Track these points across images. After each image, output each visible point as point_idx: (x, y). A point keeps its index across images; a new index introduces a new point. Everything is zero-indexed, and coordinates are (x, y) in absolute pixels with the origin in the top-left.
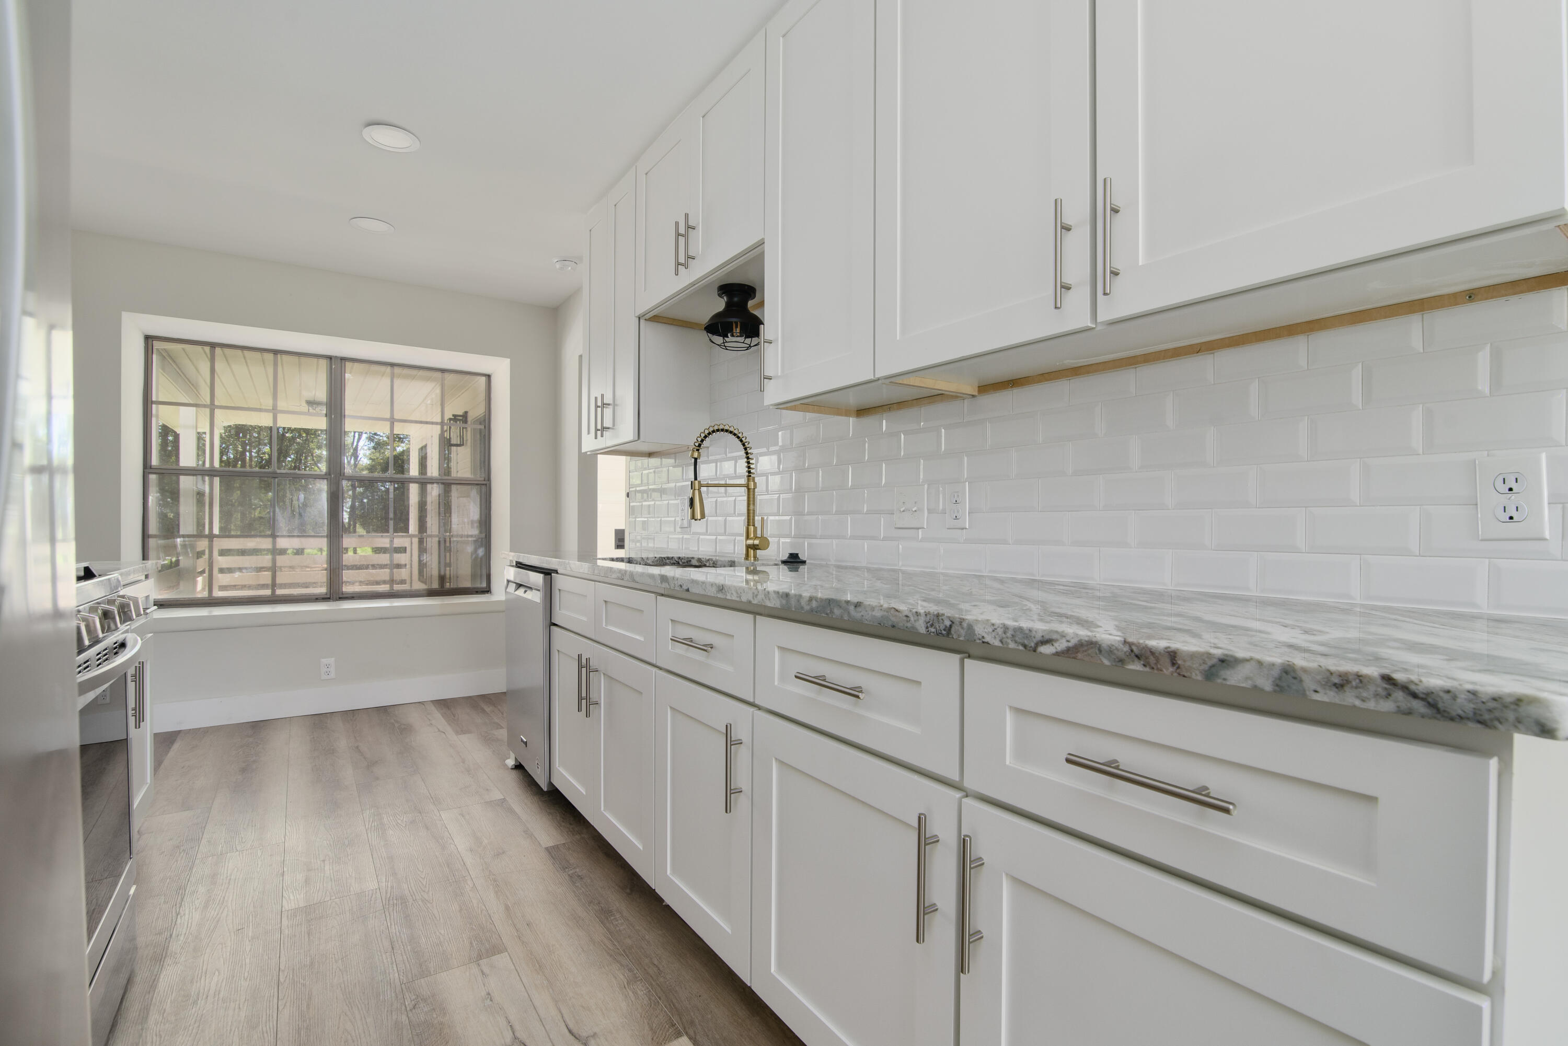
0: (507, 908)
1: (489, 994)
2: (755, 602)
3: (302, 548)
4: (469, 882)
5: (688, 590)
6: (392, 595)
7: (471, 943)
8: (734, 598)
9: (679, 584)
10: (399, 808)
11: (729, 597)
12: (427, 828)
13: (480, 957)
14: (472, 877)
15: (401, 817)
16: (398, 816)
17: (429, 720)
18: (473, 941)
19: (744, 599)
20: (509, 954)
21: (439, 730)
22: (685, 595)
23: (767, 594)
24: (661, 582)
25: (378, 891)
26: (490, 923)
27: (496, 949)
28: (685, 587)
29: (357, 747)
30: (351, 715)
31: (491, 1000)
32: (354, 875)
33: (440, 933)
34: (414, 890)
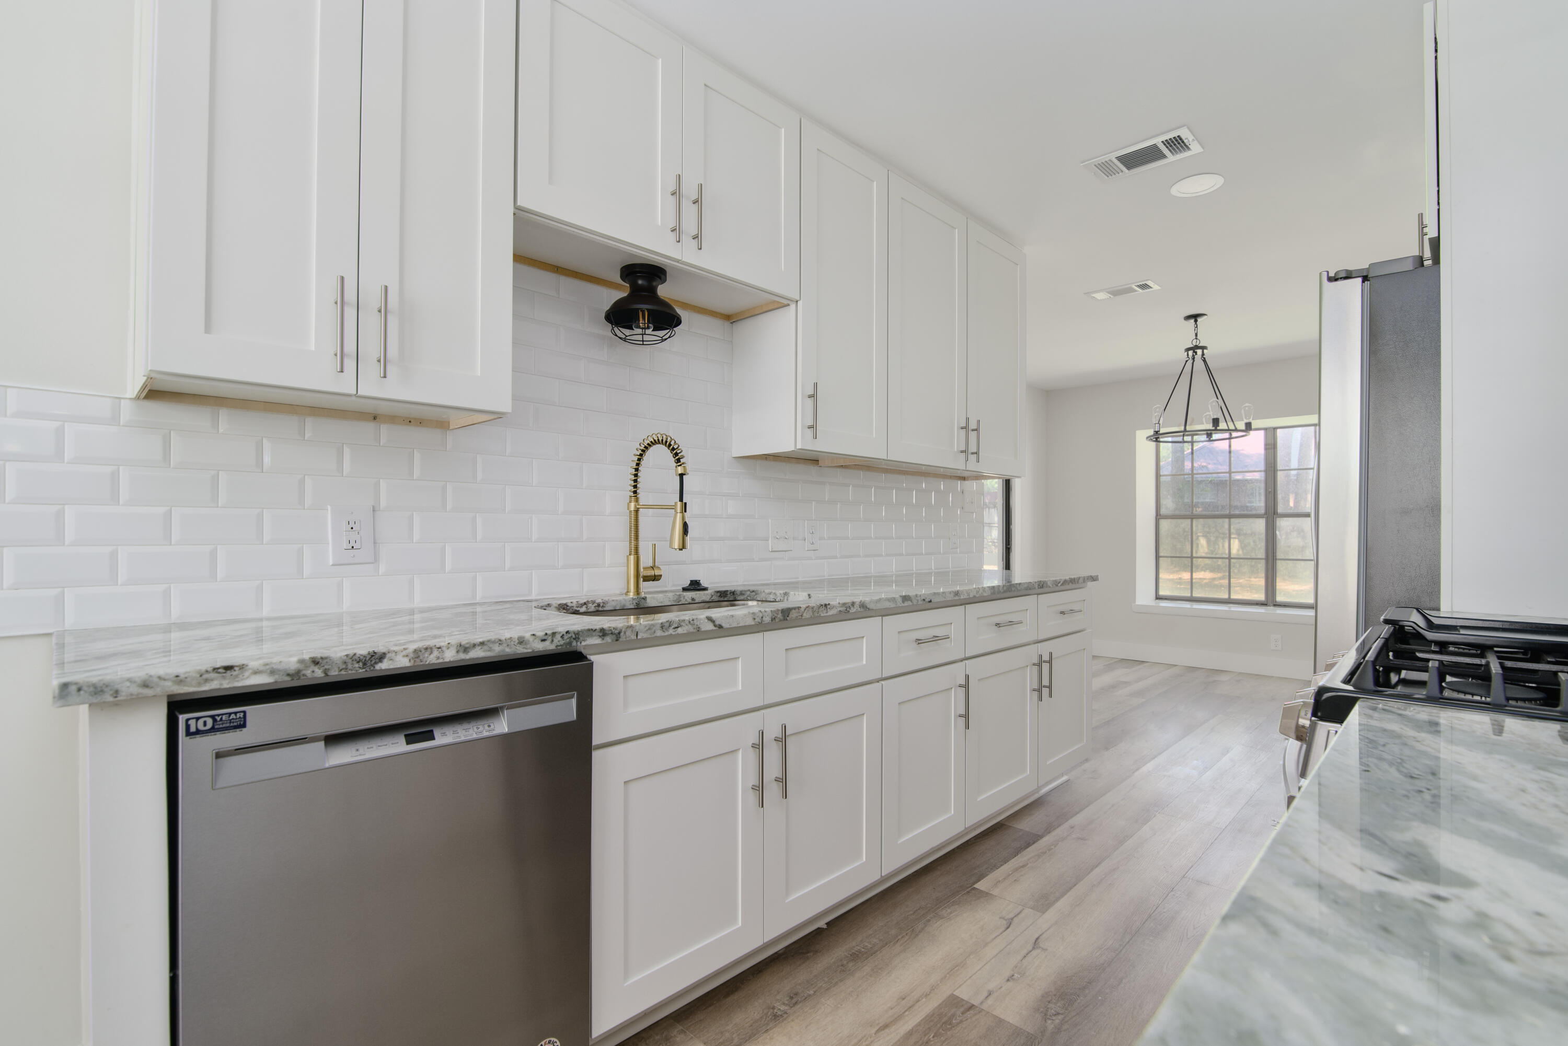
2: (977, 596)
5: (930, 601)
8: (965, 597)
9: (922, 599)
11: (962, 597)
19: (971, 596)
22: (930, 605)
23: (984, 589)
24: (903, 602)
28: (927, 600)
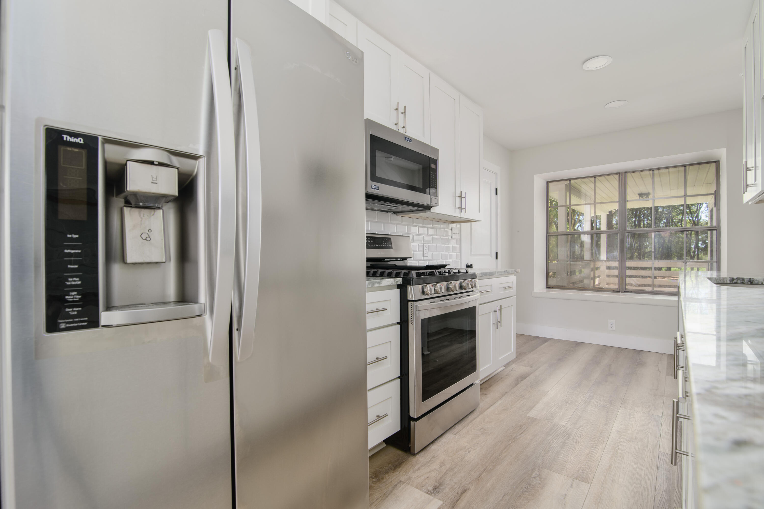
0: (610, 466)
1: (566, 495)
3: (670, 267)
4: (604, 445)
6: (653, 293)
7: (579, 470)
10: (604, 398)
12: (608, 412)
13: (576, 478)
14: (607, 443)
15: (601, 402)
16: (600, 401)
17: (658, 363)
18: (581, 470)
20: (590, 486)
21: (658, 370)
25: (563, 427)
26: (596, 468)
27: (585, 480)
29: (610, 365)
30: (621, 350)
31: (564, 498)
32: (560, 416)
33: (571, 458)
34: (577, 435)
